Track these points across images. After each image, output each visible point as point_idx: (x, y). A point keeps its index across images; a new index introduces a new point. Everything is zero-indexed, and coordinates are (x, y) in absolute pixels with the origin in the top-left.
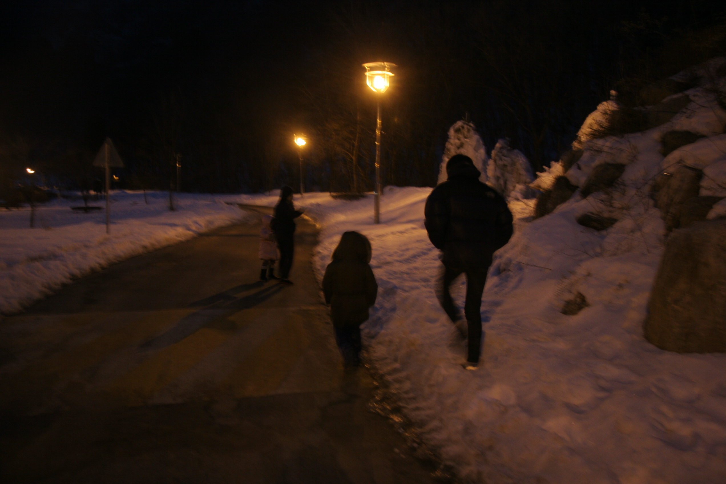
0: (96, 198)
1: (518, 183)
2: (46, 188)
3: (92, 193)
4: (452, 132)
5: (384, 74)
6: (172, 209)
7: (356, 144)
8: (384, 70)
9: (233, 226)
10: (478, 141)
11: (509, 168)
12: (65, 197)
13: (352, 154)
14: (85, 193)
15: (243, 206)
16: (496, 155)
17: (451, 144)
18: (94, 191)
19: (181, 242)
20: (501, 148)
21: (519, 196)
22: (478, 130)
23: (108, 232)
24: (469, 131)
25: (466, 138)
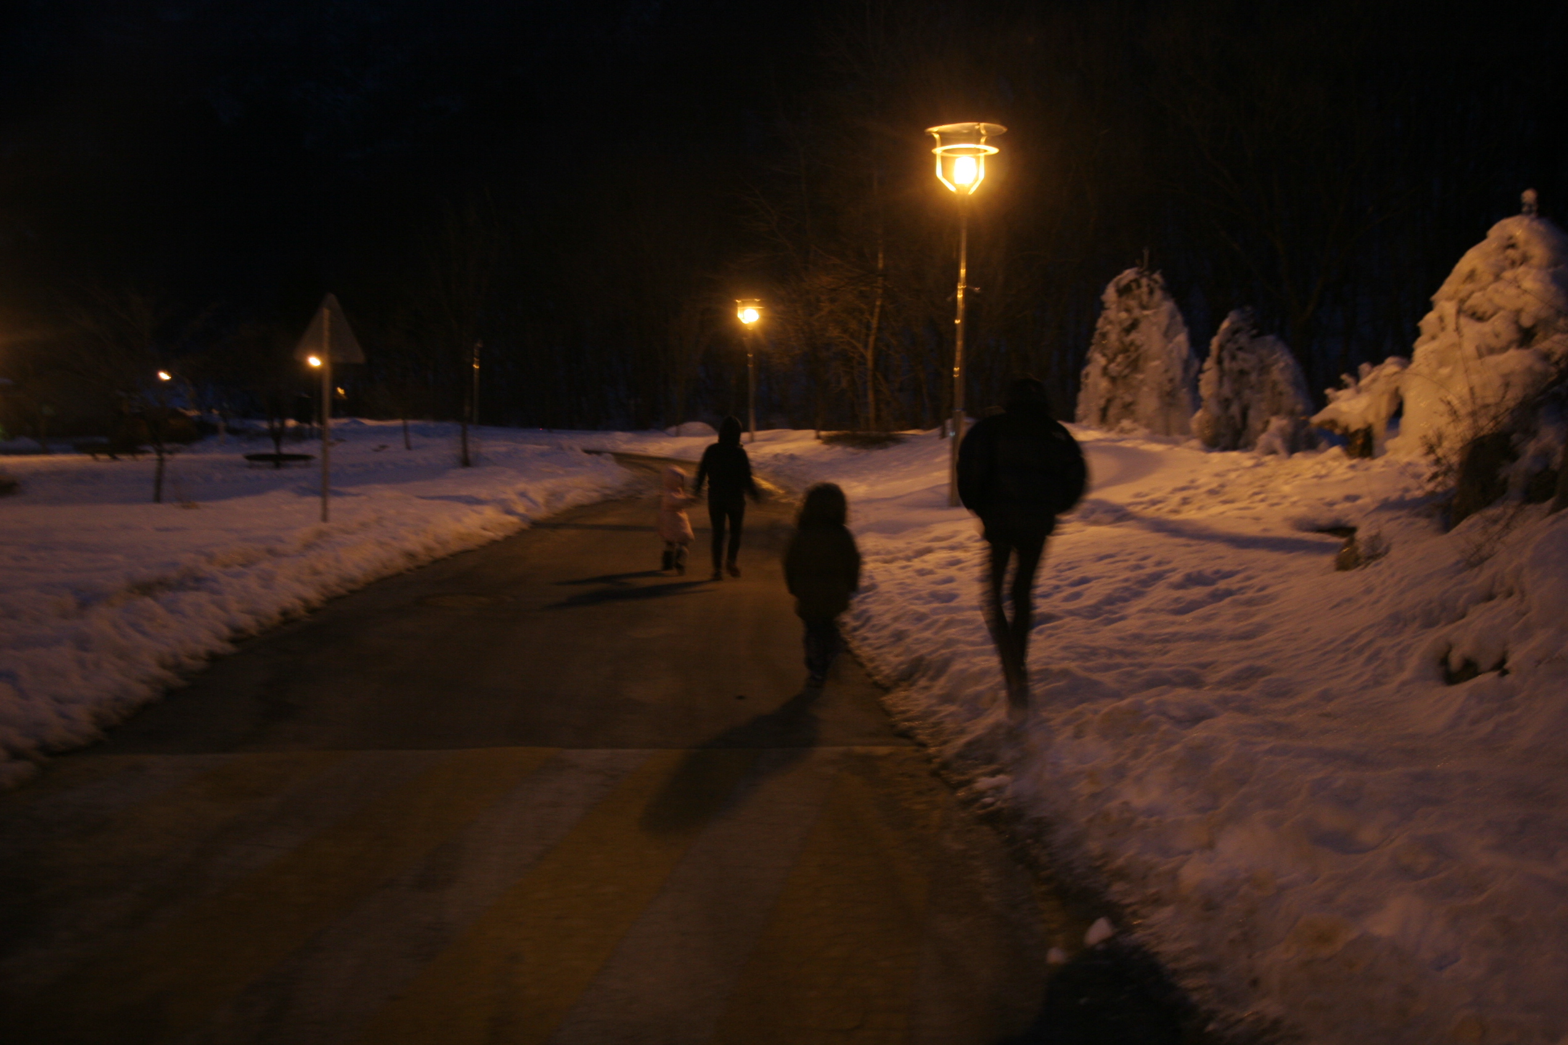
0: (298, 436)
1: (1276, 413)
2: (193, 413)
3: (291, 423)
4: (1110, 294)
5: (978, 151)
6: (466, 462)
7: (874, 323)
8: (978, 142)
9: (606, 503)
10: (1172, 317)
11: (1253, 377)
12: (233, 431)
13: (866, 346)
14: (277, 424)
15: (623, 458)
16: (1221, 348)
17: (1111, 322)
18: (297, 418)
19: (494, 542)
20: (1234, 332)
21: (1278, 443)
22: (1175, 290)
23: (325, 518)
24: (1151, 292)
25: (1144, 307)
